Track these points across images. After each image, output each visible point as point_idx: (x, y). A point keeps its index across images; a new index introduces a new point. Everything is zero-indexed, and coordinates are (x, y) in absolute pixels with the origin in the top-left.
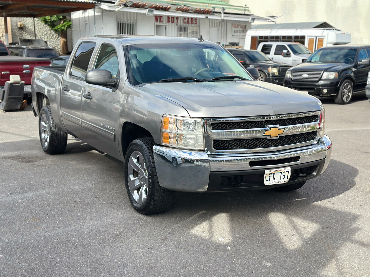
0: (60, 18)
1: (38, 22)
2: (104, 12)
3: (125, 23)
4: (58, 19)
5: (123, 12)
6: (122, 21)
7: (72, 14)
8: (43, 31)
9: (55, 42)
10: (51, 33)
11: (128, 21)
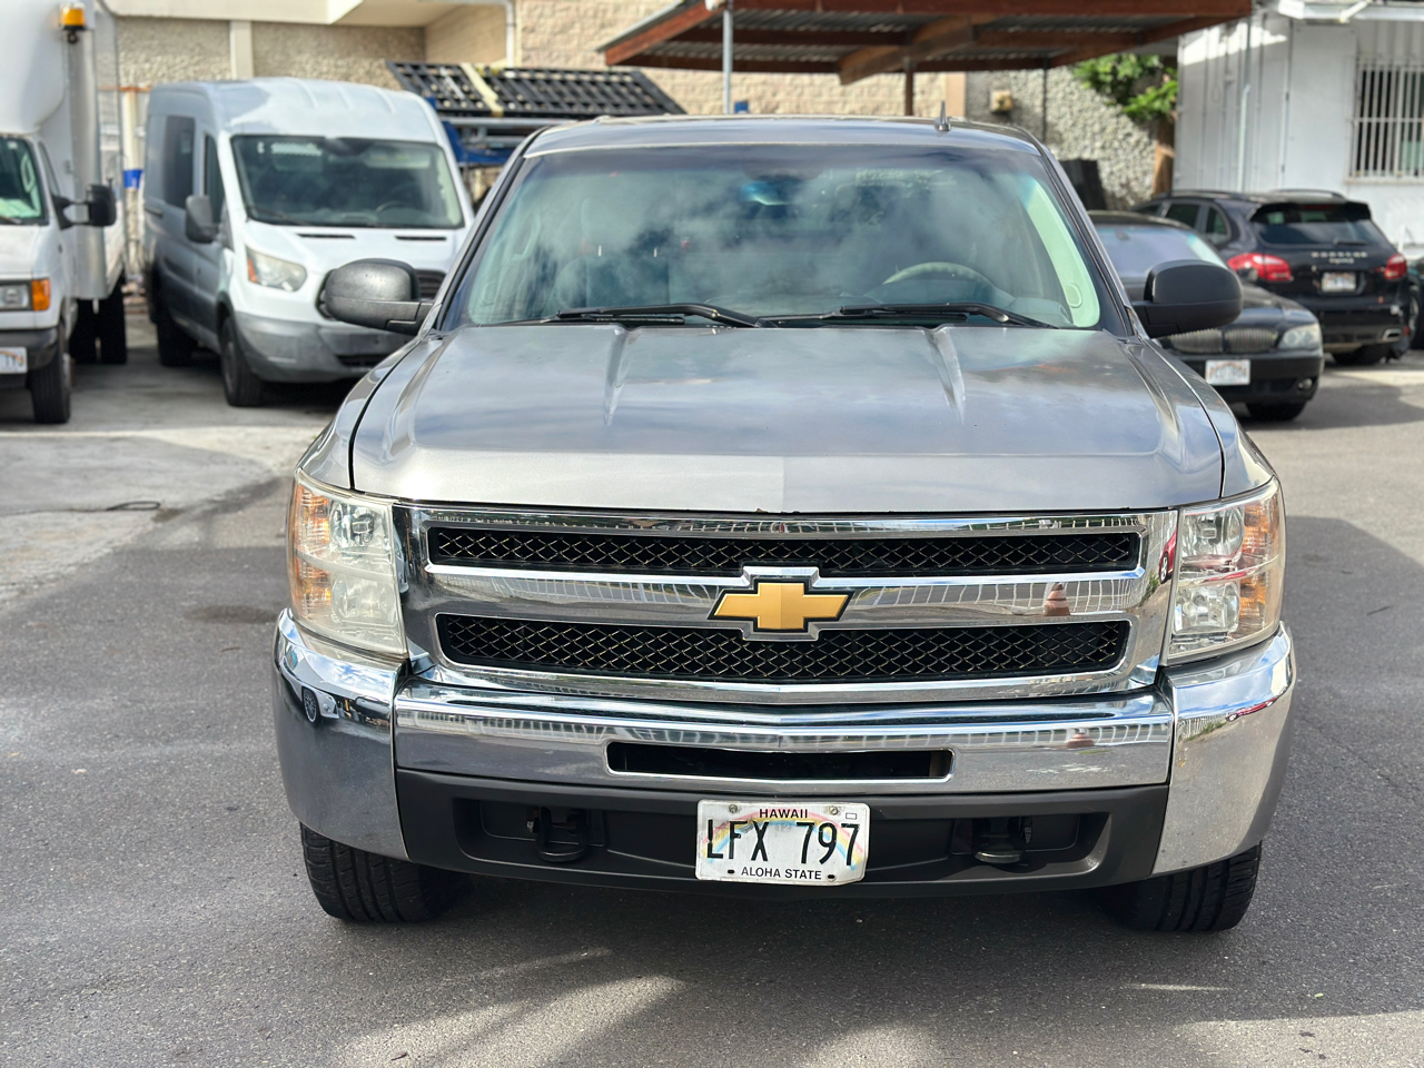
0: (1149, 64)
1: (1073, 84)
2: (1299, 30)
3: (1394, 70)
4: (1139, 70)
5: (1377, 23)
6: (1382, 64)
7: (1184, 47)
8: (1090, 122)
9: (1132, 163)
10: (1121, 126)
11: (1412, 63)
